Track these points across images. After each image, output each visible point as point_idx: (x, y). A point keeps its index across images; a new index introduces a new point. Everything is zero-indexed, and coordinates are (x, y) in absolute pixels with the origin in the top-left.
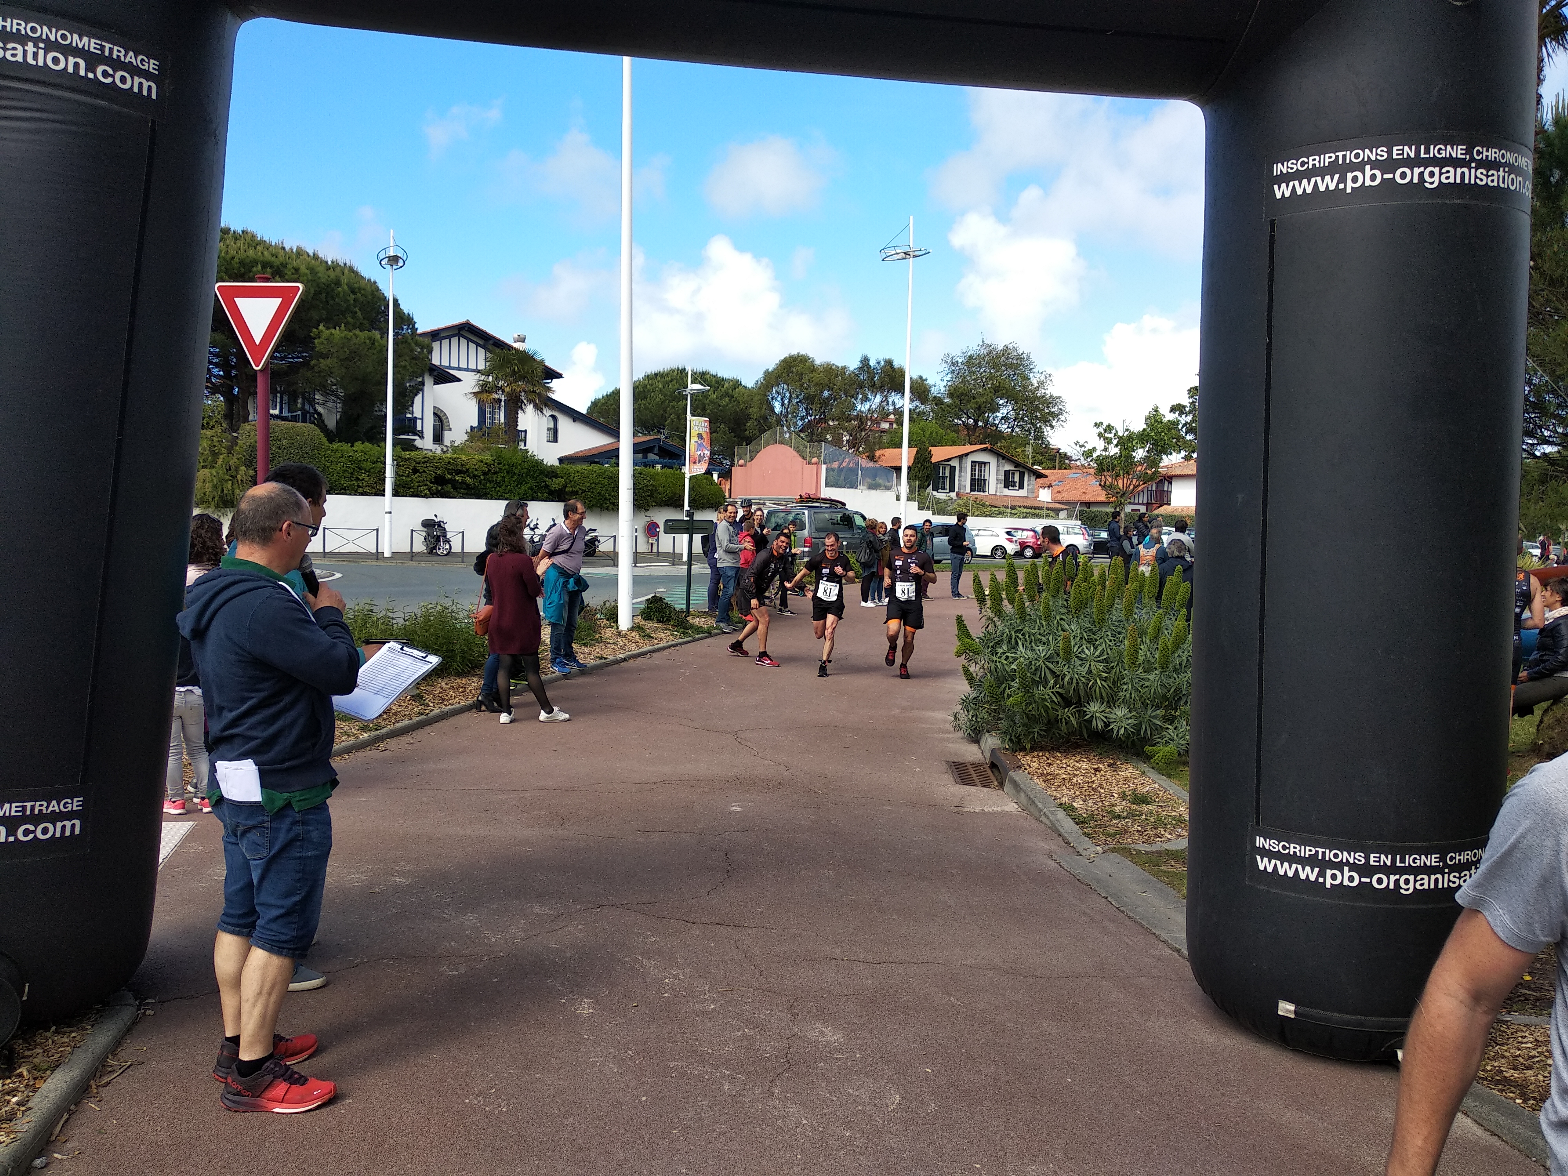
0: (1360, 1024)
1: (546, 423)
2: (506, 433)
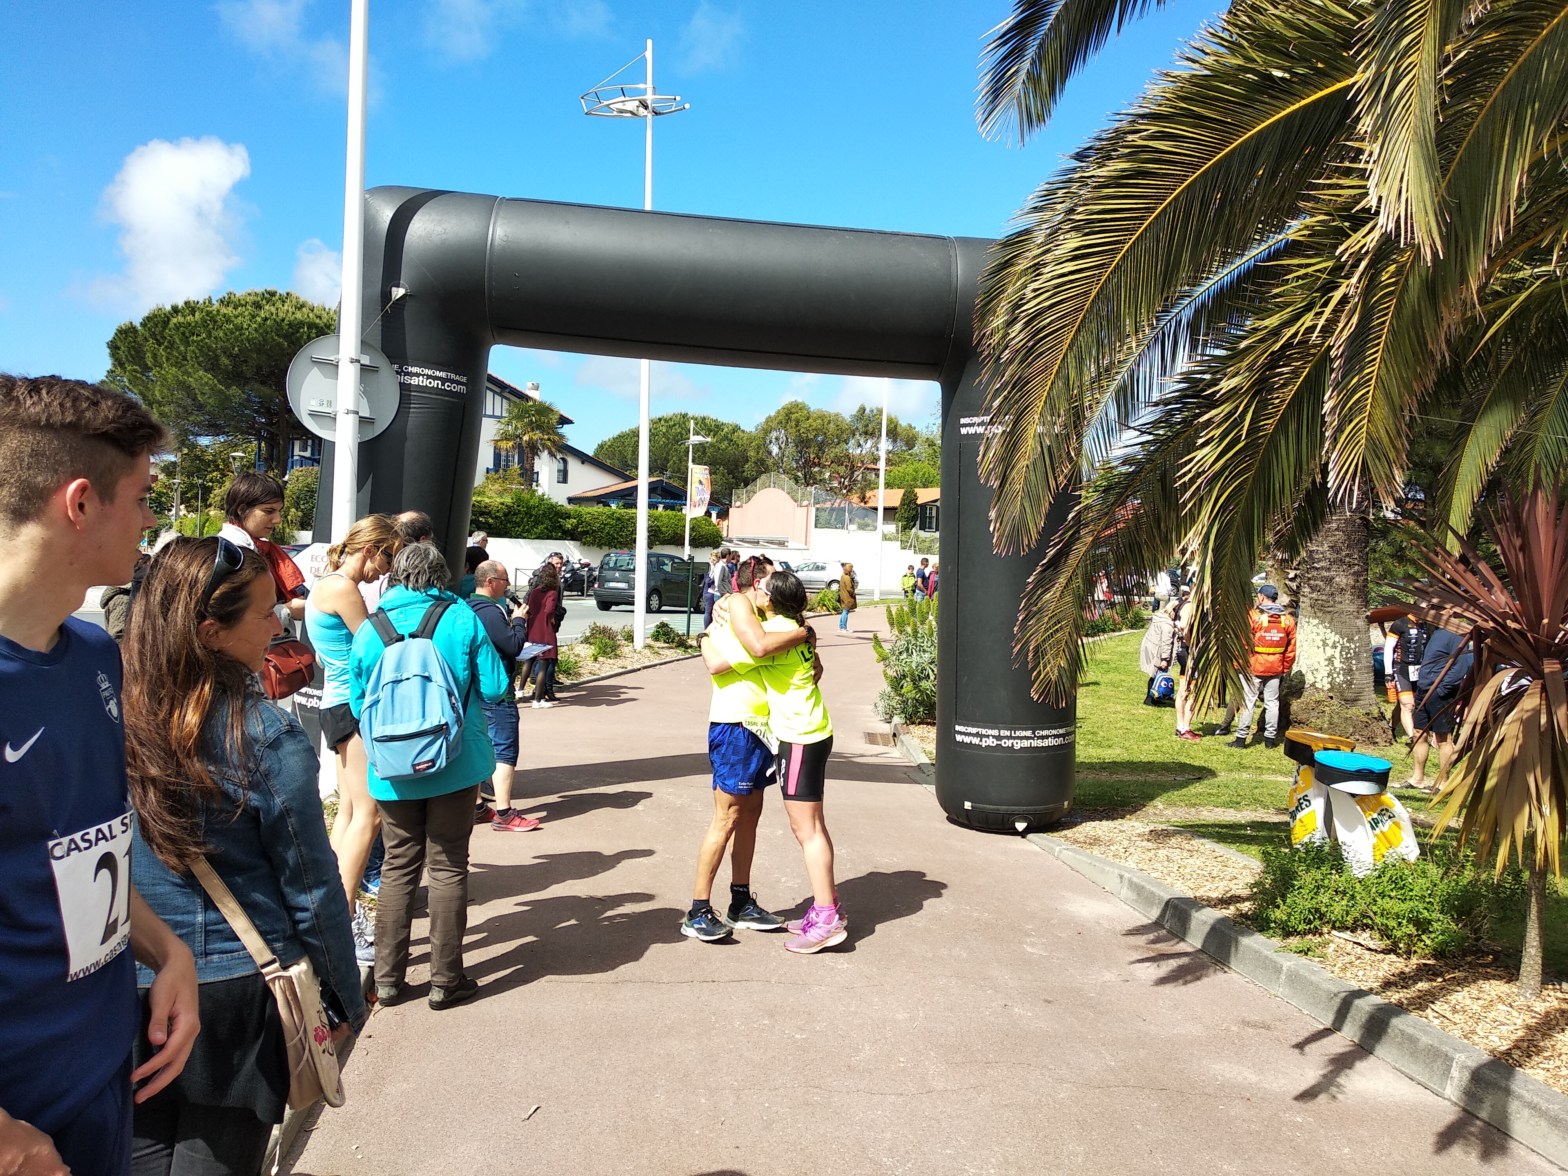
0: (998, 810)
1: (556, 465)
2: (521, 475)
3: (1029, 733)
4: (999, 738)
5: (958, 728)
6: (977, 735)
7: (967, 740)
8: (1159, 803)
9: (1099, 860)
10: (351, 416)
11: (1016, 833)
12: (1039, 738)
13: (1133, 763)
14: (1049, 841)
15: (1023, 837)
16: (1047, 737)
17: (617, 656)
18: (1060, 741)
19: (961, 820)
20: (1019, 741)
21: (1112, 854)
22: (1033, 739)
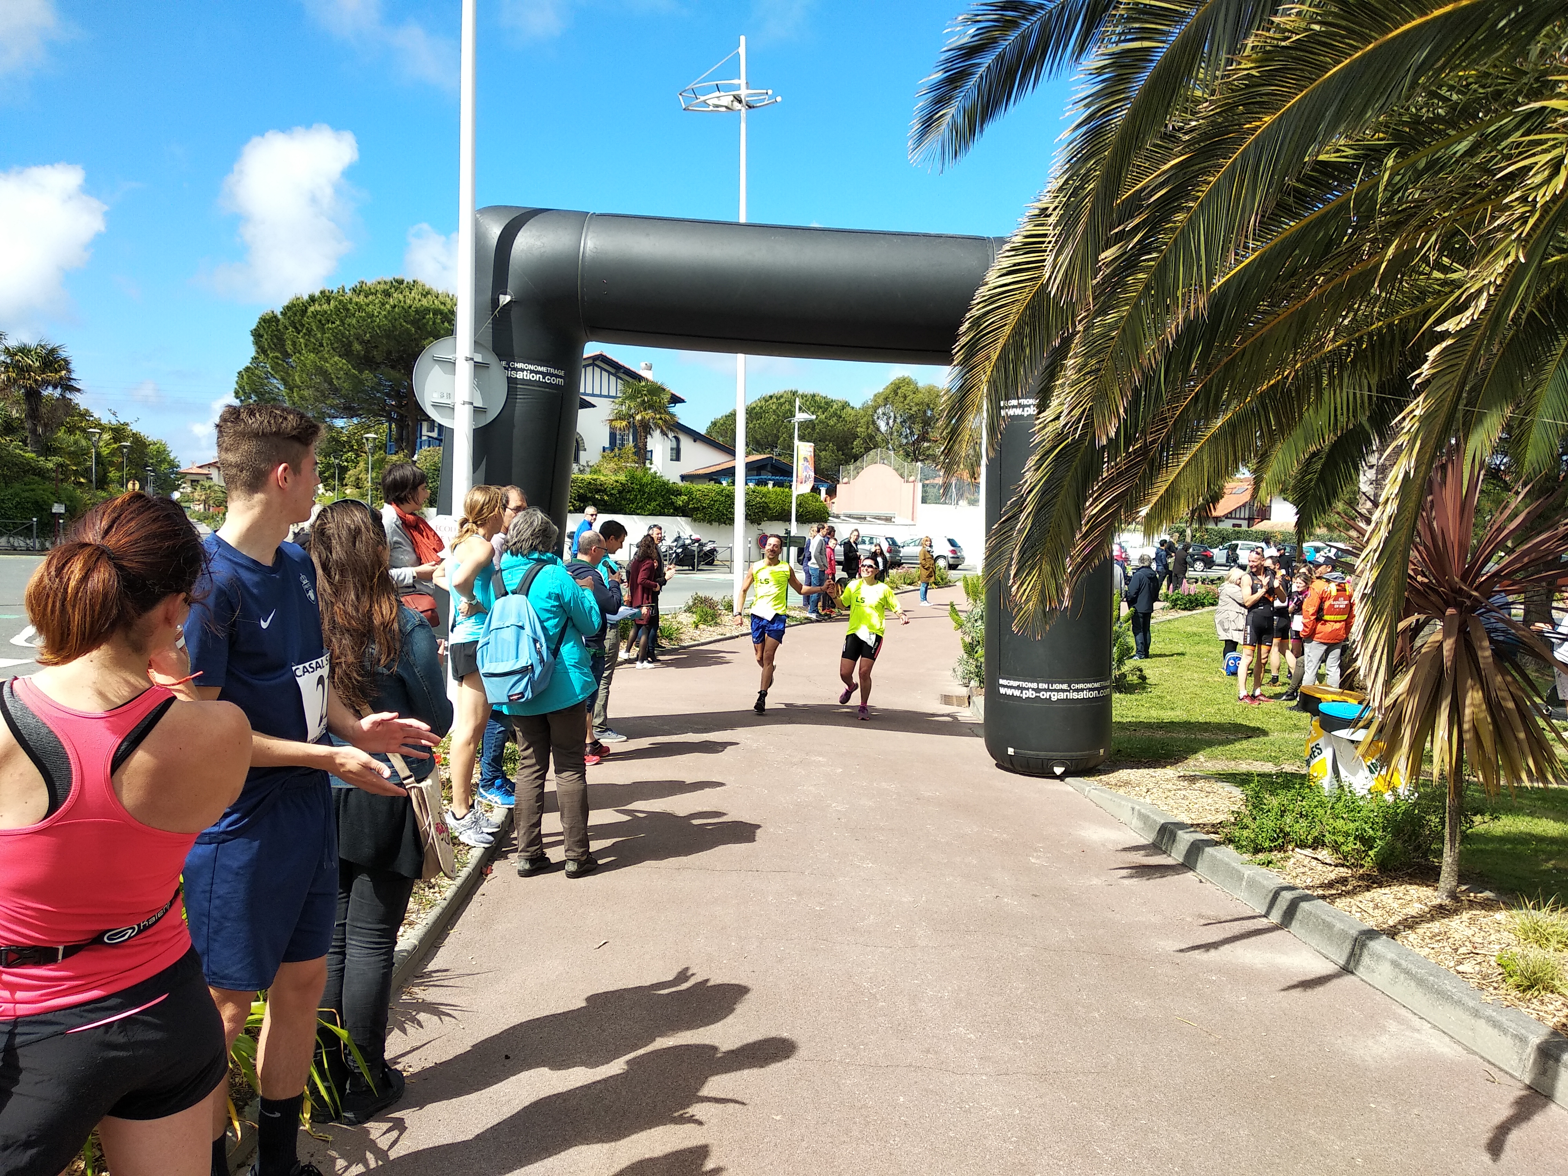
0: (1037, 755)
1: (670, 444)
2: (635, 453)
3: (1065, 686)
4: (1037, 690)
5: (1001, 682)
6: (1018, 688)
7: (1009, 692)
8: (1201, 756)
9: (1120, 797)
10: (467, 406)
11: (1055, 777)
12: (1074, 691)
13: (1190, 723)
14: (1083, 783)
15: (1062, 780)
16: (1082, 690)
17: (716, 624)
18: (1094, 694)
19: (1006, 765)
20: (1056, 693)
21: (1135, 793)
22: (1069, 691)
